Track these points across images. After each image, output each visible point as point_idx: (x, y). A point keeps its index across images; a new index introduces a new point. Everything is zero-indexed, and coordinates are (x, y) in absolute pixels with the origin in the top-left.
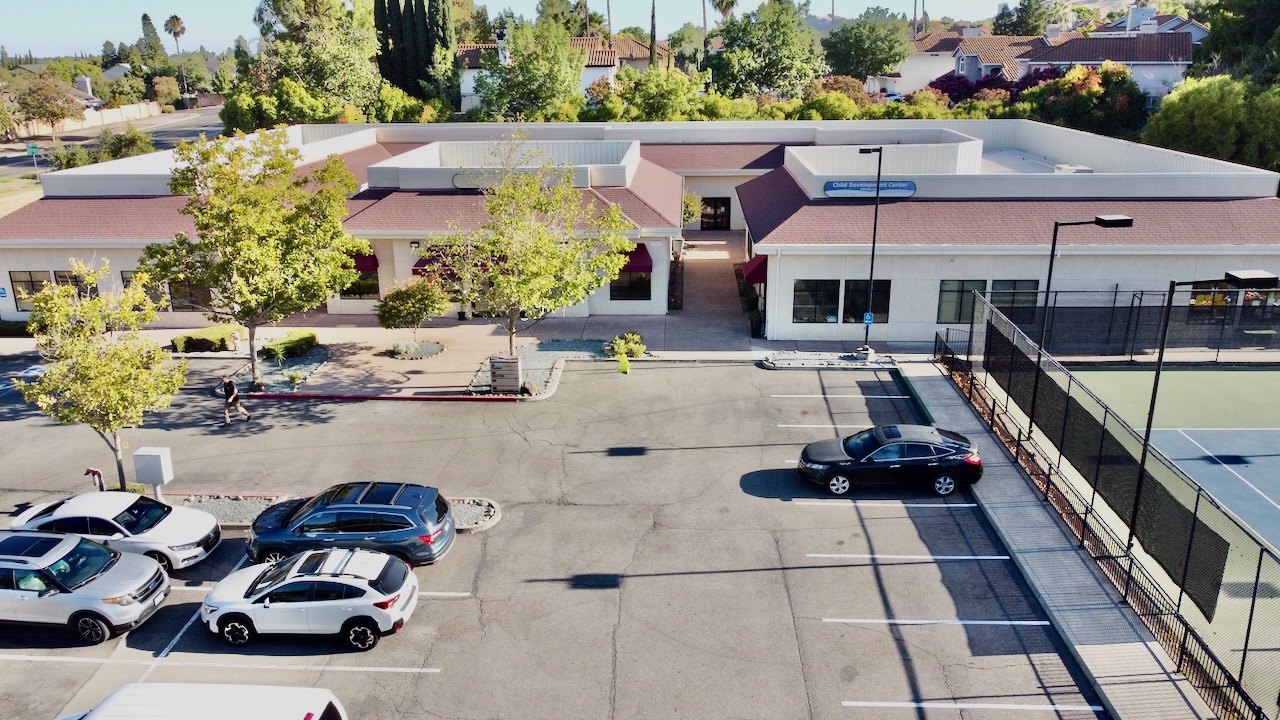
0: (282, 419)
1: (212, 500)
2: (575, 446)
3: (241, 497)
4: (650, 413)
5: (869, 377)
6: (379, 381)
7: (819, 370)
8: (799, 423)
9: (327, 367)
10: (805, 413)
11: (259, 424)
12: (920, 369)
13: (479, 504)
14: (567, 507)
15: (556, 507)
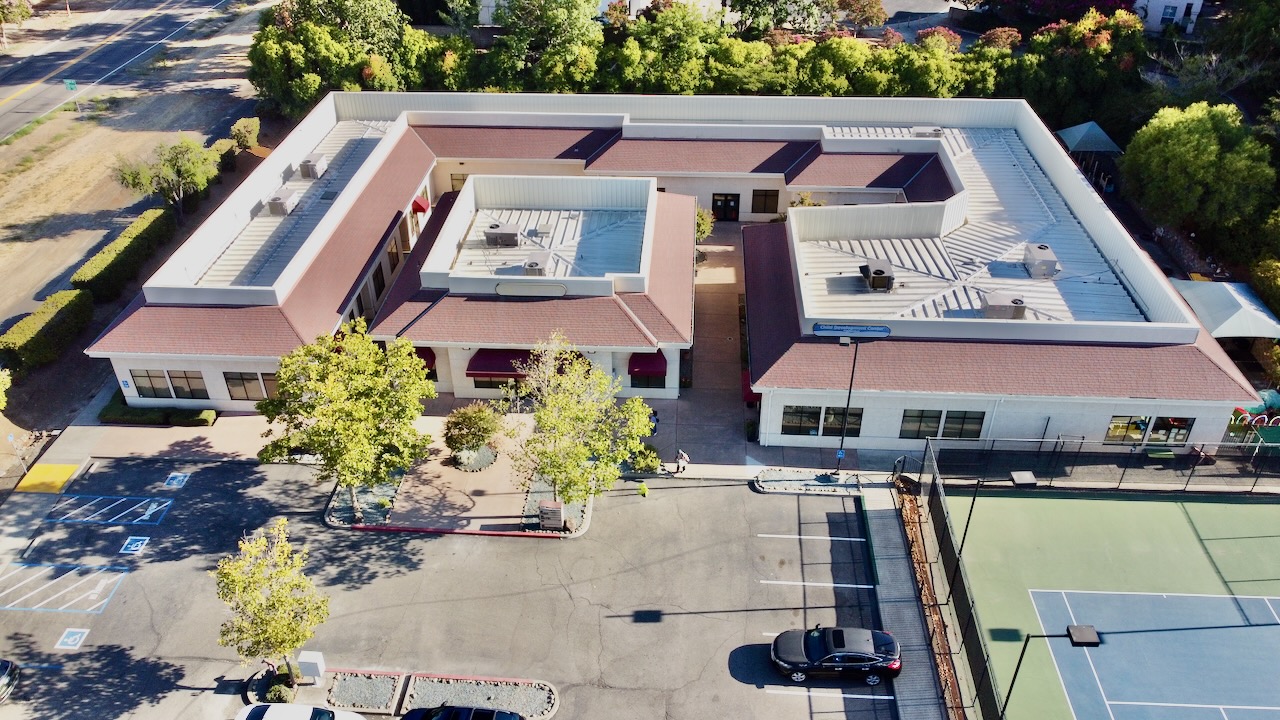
0: (383, 562)
1: (353, 678)
2: (608, 607)
3: (373, 676)
4: (664, 560)
5: (836, 507)
6: (452, 507)
7: (799, 495)
8: (777, 579)
9: (406, 484)
10: (782, 563)
11: (367, 569)
12: (879, 500)
13: (542, 689)
14: (606, 691)
15: (596, 691)
